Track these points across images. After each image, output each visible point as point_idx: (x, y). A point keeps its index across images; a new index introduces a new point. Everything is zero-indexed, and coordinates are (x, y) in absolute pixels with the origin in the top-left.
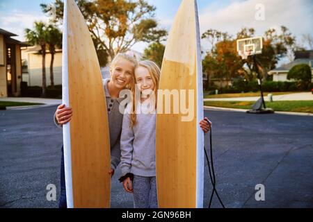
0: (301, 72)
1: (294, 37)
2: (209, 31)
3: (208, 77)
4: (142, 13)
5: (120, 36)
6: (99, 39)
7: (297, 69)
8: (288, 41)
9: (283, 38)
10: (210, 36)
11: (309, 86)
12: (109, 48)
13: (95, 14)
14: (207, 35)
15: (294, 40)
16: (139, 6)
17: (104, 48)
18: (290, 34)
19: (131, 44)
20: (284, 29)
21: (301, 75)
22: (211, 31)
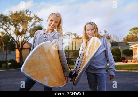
0: (116, 52)
1: (111, 36)
2: (67, 33)
3: (68, 57)
4: (36, 22)
5: (23, 34)
6: (11, 36)
7: (114, 50)
8: (108, 37)
9: (105, 36)
10: (68, 36)
11: (120, 59)
12: (16, 40)
13: (8, 23)
14: (66, 35)
15: (110, 37)
16: (34, 19)
17: (14, 41)
18: (108, 34)
19: (29, 39)
20: (106, 32)
21: (116, 54)
22: (68, 33)
